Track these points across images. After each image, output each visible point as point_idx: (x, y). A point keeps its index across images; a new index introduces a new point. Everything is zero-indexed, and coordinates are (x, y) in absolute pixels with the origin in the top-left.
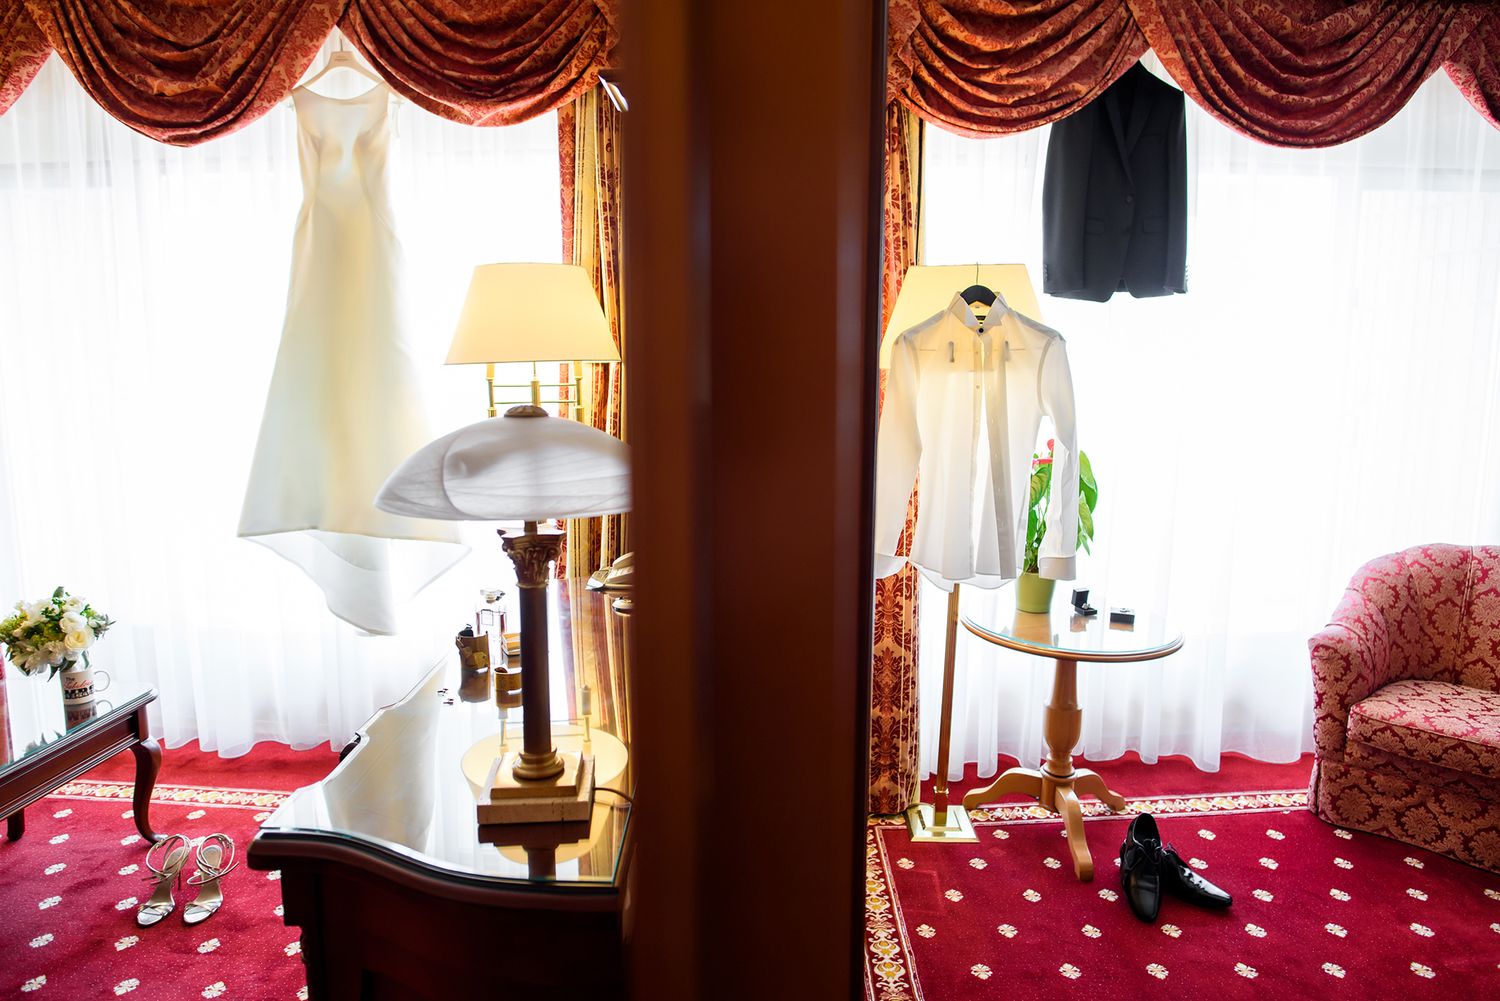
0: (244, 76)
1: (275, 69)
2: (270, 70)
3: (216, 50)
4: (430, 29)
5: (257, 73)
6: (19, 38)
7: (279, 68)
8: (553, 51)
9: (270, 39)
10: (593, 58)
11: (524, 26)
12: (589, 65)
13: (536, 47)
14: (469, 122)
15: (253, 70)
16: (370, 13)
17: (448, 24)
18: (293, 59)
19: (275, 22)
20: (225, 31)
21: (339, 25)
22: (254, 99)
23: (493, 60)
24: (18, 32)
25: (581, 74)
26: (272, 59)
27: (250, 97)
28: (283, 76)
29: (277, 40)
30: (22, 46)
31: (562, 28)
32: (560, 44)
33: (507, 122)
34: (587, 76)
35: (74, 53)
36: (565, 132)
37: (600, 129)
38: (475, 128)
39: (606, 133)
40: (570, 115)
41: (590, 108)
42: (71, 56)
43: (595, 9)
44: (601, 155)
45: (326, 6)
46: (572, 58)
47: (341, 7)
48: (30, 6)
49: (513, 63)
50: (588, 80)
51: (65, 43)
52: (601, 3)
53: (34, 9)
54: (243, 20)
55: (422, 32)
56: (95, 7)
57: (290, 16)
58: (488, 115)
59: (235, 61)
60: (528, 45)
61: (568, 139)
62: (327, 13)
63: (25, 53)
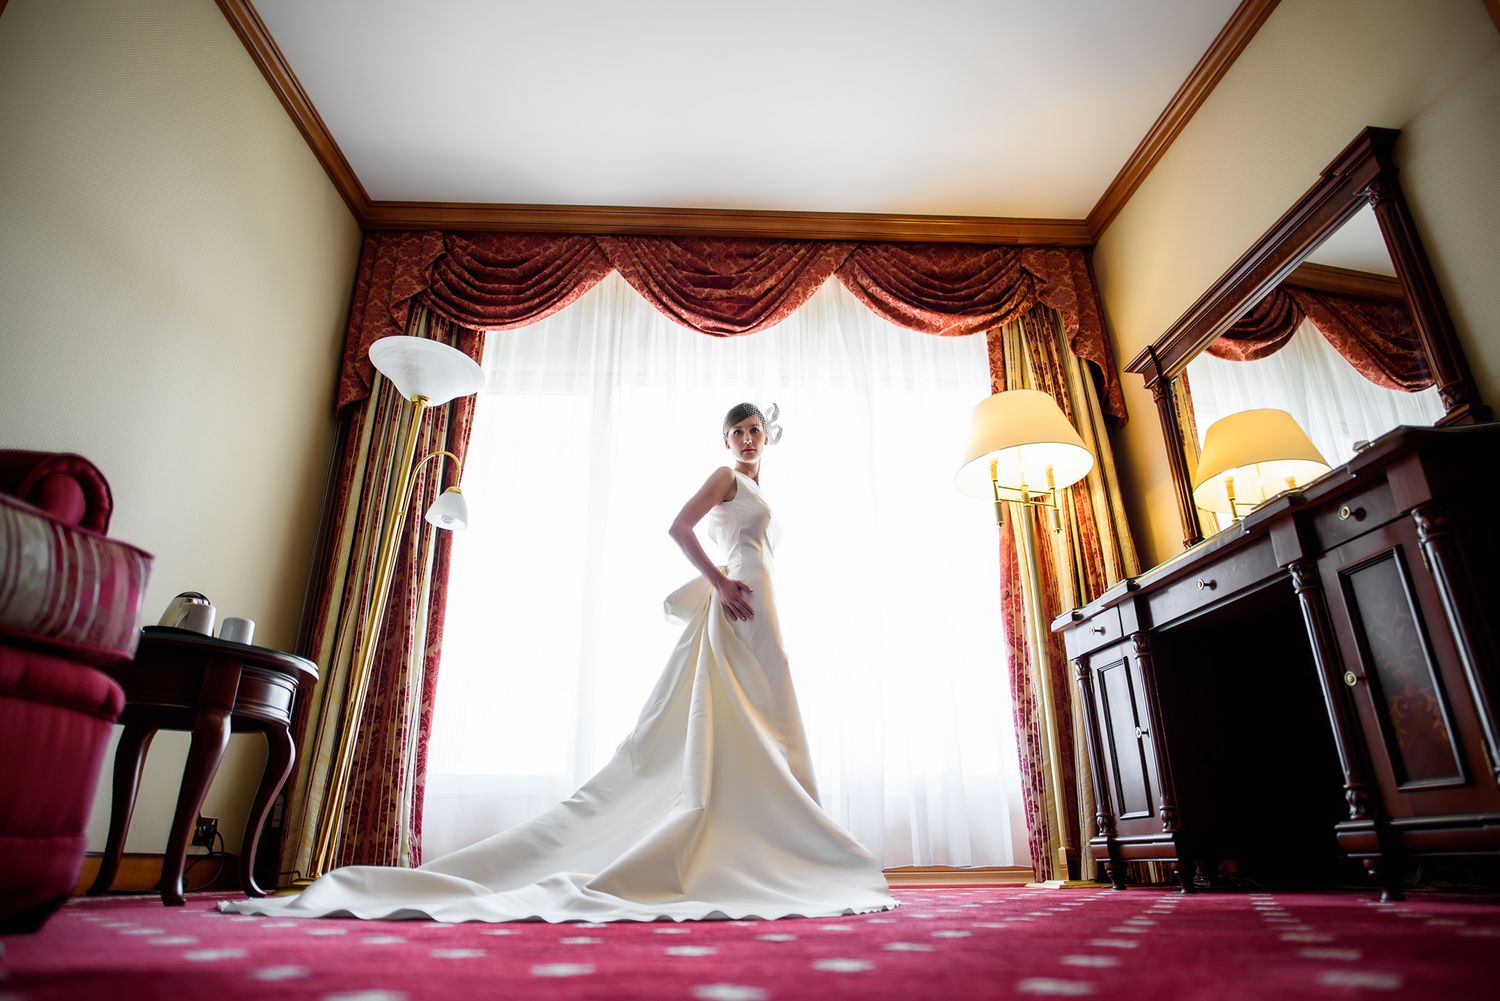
0: (773, 292)
1: (797, 289)
2: (792, 290)
3: (746, 277)
4: (908, 275)
5: (781, 293)
6: (591, 263)
7: (800, 289)
8: (998, 291)
9: (792, 273)
10: (1024, 297)
11: (976, 277)
12: (1022, 301)
13: (988, 287)
14: (938, 330)
15: (780, 290)
16: (864, 264)
17: (923, 274)
18: (808, 286)
19: (796, 264)
20: (752, 268)
21: (836, 272)
22: (779, 306)
23: (956, 294)
24: (591, 259)
25: (1017, 306)
26: (793, 285)
27: (776, 305)
28: (800, 295)
29: (796, 276)
30: (593, 267)
31: (1004, 278)
32: (1003, 287)
33: (962, 333)
34: (1020, 307)
35: (642, 270)
36: (996, 345)
37: (1028, 342)
38: (937, 338)
39: (1032, 344)
40: (999, 335)
41: (1015, 331)
42: (638, 272)
43: (1023, 271)
44: (1031, 356)
45: (832, 259)
46: (1013, 295)
47: (842, 261)
48: (603, 245)
49: (971, 297)
50: (1020, 310)
51: (634, 264)
52: (1028, 267)
53: (607, 246)
54: (767, 263)
55: (902, 276)
56: (653, 249)
57: (805, 263)
58: (954, 325)
59: (771, 282)
60: (981, 287)
61: (998, 350)
62: (833, 262)
63: (593, 271)
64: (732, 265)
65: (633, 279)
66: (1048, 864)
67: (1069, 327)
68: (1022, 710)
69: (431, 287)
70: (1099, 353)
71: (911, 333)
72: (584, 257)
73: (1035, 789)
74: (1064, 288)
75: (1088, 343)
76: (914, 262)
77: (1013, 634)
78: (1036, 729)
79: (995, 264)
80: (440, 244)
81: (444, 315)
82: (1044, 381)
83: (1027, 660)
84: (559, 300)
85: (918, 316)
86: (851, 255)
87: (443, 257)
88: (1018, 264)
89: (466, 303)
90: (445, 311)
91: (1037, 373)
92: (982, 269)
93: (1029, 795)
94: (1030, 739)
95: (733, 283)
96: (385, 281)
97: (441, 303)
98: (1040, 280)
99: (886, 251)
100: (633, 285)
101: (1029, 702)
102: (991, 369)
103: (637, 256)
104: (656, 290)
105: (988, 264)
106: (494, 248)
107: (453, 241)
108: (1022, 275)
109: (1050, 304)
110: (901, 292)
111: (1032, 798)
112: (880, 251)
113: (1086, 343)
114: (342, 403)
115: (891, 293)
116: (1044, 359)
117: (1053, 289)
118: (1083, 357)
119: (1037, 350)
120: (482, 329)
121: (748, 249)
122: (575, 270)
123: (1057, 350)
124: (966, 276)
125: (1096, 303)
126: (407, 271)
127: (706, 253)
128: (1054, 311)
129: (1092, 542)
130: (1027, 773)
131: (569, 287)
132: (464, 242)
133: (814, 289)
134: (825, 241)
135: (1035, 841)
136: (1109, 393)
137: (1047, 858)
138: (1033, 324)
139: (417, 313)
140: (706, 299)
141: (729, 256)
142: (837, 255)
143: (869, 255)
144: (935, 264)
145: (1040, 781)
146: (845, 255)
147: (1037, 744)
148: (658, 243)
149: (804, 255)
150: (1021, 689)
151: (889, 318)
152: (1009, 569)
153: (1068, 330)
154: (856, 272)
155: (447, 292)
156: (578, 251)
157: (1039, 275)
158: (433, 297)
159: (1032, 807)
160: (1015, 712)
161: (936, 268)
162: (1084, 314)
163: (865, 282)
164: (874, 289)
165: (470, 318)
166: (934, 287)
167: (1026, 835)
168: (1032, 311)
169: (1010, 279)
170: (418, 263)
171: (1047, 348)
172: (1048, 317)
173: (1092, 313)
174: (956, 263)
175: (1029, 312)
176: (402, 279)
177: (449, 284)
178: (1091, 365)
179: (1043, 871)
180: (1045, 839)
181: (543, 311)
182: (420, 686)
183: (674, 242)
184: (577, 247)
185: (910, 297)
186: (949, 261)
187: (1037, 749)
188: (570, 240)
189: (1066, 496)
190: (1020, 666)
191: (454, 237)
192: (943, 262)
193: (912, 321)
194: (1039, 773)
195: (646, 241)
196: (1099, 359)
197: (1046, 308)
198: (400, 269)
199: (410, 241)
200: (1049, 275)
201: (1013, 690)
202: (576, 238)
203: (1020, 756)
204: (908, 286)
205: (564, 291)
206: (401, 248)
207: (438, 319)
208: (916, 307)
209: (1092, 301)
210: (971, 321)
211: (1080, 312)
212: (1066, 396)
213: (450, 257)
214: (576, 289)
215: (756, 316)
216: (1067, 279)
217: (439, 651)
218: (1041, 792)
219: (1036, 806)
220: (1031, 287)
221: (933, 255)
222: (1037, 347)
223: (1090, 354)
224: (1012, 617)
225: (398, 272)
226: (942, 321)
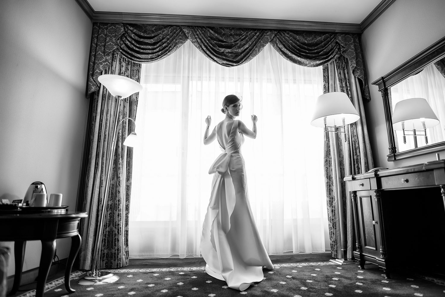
0: (248, 50)
1: (256, 49)
2: (254, 49)
3: (238, 44)
4: (296, 44)
5: (250, 50)
6: (180, 37)
8: (328, 51)
9: (254, 42)
10: (337, 53)
11: (320, 45)
13: (324, 49)
14: (306, 65)
16: (280, 39)
17: (301, 43)
18: (260, 47)
19: (256, 39)
20: (240, 40)
21: (270, 42)
22: (249, 56)
23: (313, 52)
24: (180, 36)
26: (255, 47)
27: (249, 55)
28: (257, 51)
29: (256, 44)
30: (181, 39)
31: (330, 46)
32: (329, 49)
33: (314, 66)
34: (335, 57)
35: (199, 41)
36: (326, 70)
37: (337, 70)
38: (306, 67)
39: (339, 70)
40: (327, 67)
41: (333, 65)
42: (198, 41)
43: (337, 43)
44: (338, 75)
45: (269, 37)
46: (333, 52)
47: (272, 38)
48: (184, 30)
49: (318, 53)
50: (335, 58)
51: (196, 38)
52: (339, 42)
53: (186, 31)
54: (245, 38)
55: (294, 44)
56: (203, 32)
57: (259, 38)
58: (312, 64)
59: (247, 46)
60: (322, 49)
61: (326, 72)
62: (269, 38)
63: (181, 41)
64: (232, 38)
65: (196, 44)
66: (337, 252)
67: (352, 64)
68: (330, 201)
69: (120, 47)
70: (362, 75)
71: (296, 66)
72: (177, 34)
73: (333, 228)
74: (351, 50)
75: (359, 71)
76: (298, 39)
77: (328, 174)
78: (334, 208)
79: (327, 40)
80: (122, 29)
81: (126, 58)
82: (342, 85)
83: (332, 184)
84: (169, 52)
85: (299, 60)
86: (276, 35)
87: (124, 34)
88: (335, 40)
89: (134, 53)
90: (126, 56)
91: (340, 81)
92: (322, 42)
93: (331, 229)
94: (332, 211)
95: (233, 46)
96: (103, 44)
97: (124, 53)
98: (343, 47)
99: (288, 34)
100: (196, 47)
101: (332, 198)
102: (324, 79)
103: (197, 35)
104: (205, 49)
105: (325, 40)
106: (143, 30)
107: (127, 28)
108: (336, 45)
109: (346, 56)
110: (294, 50)
111: (332, 230)
112: (286, 34)
113: (358, 71)
114: (89, 92)
115: (289, 50)
116: (342, 76)
117: (347, 50)
118: (356, 76)
119: (340, 73)
120: (140, 63)
121: (238, 32)
122: (174, 40)
123: (347, 73)
124: (316, 44)
125: (362, 56)
126: (111, 40)
127: (222, 33)
128: (347, 59)
129: (356, 144)
130: (331, 222)
131: (172, 47)
132: (132, 29)
133: (262, 49)
134: (266, 30)
135: (333, 244)
136: (364, 89)
137: (336, 250)
138: (339, 63)
139: (115, 57)
140: (223, 52)
141: (231, 35)
142: (270, 35)
143: (282, 35)
144: (306, 39)
145: (335, 225)
146: (273, 35)
147: (335, 213)
148: (205, 29)
149: (259, 35)
150: (330, 194)
151: (289, 60)
152: (327, 151)
153: (352, 66)
154: (278, 42)
155: (126, 49)
156: (175, 32)
157: (342, 45)
158: (121, 51)
159: (331, 233)
160: (327, 201)
161: (306, 41)
162: (357, 60)
163: (281, 46)
164: (284, 49)
165: (135, 59)
166: (305, 49)
167: (329, 242)
168: (339, 58)
169: (332, 46)
170: (115, 36)
171: (344, 72)
172: (344, 60)
173: (360, 60)
174: (313, 39)
175: (338, 58)
176: (109, 43)
177: (127, 45)
178: (359, 79)
179: (335, 254)
180: (336, 244)
181: (163, 56)
182: (125, 196)
183: (211, 29)
184: (175, 31)
185: (297, 52)
186: (311, 38)
187: (335, 214)
188: (172, 28)
189: (348, 127)
190: (330, 186)
191: (128, 26)
192: (308, 39)
193: (297, 61)
194: (335, 223)
195: (200, 28)
196: (362, 78)
197: (344, 57)
198: (108, 39)
199: (111, 27)
200: (346, 45)
201: (327, 194)
202: (174, 27)
203: (329, 216)
204: (296, 48)
205: (170, 49)
206: (108, 30)
207: (124, 59)
208: (299, 56)
209: (360, 55)
210: (318, 62)
211: (356, 59)
212: (350, 91)
213: (127, 34)
214: (175, 48)
215: (242, 59)
216: (352, 47)
217: (131, 183)
218: (335, 229)
219: (333, 233)
220: (339, 49)
221: (305, 36)
222: (340, 72)
223: (359, 75)
224: (328, 168)
225: (107, 40)
226: (308, 62)
